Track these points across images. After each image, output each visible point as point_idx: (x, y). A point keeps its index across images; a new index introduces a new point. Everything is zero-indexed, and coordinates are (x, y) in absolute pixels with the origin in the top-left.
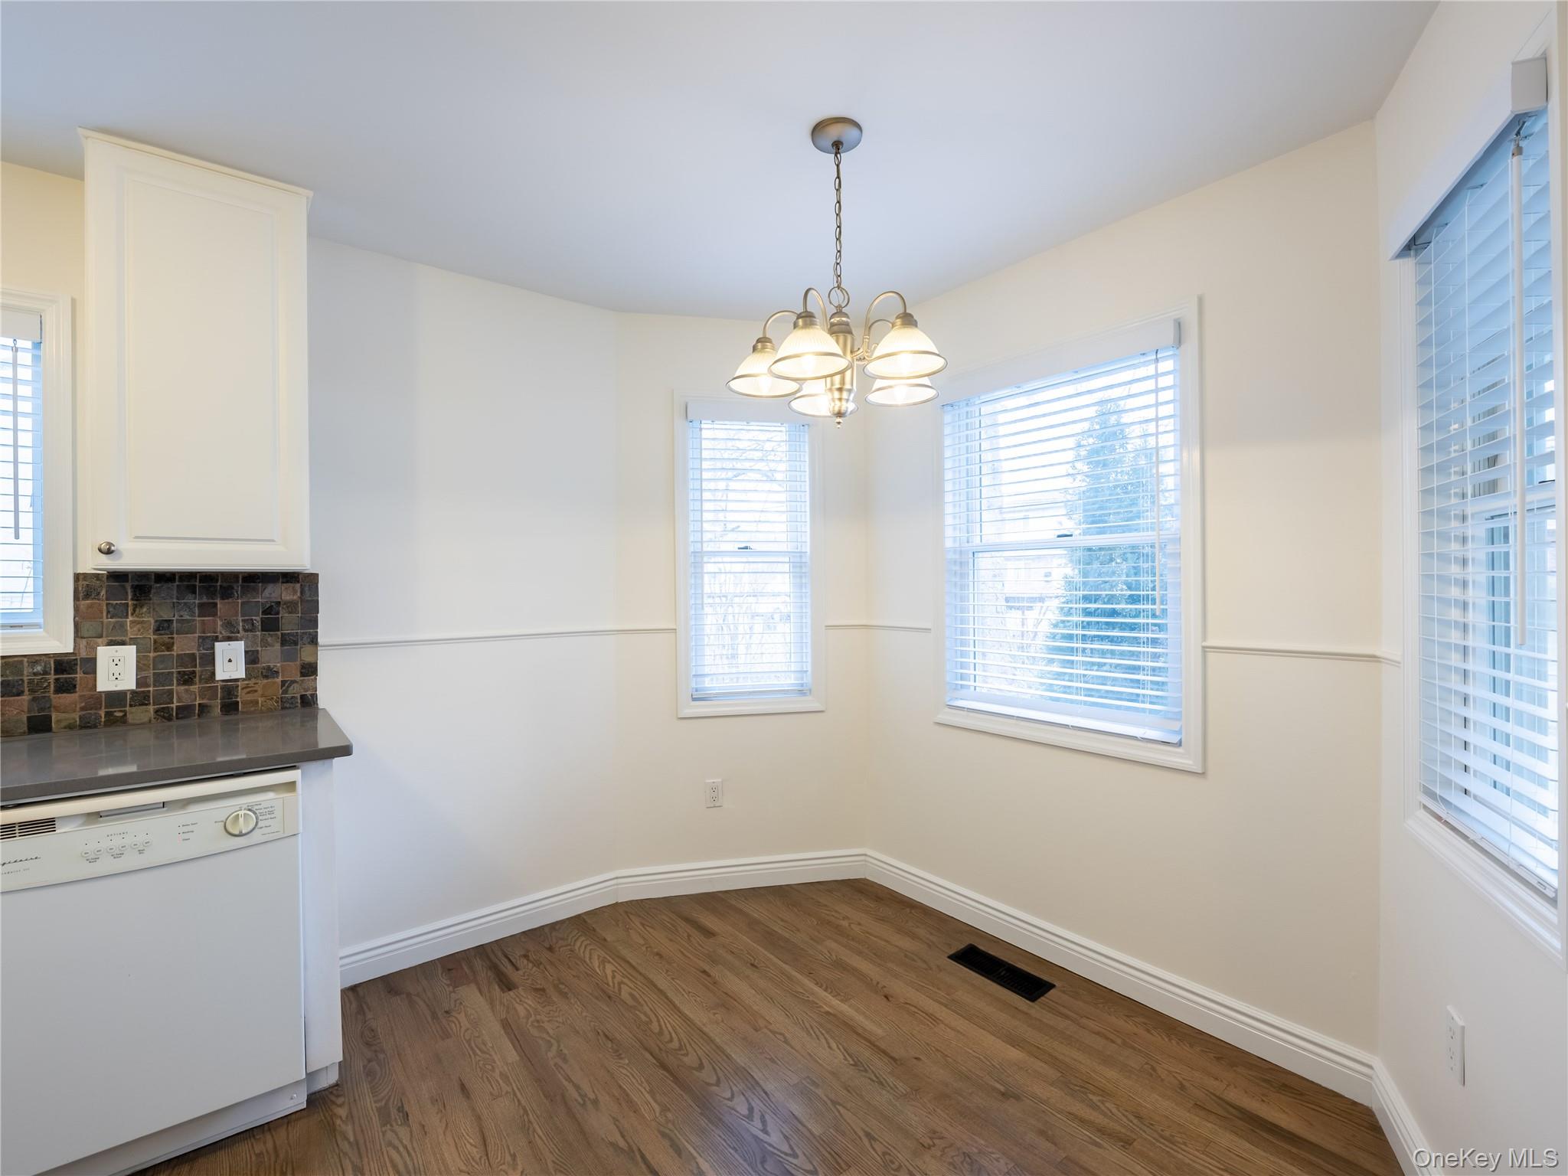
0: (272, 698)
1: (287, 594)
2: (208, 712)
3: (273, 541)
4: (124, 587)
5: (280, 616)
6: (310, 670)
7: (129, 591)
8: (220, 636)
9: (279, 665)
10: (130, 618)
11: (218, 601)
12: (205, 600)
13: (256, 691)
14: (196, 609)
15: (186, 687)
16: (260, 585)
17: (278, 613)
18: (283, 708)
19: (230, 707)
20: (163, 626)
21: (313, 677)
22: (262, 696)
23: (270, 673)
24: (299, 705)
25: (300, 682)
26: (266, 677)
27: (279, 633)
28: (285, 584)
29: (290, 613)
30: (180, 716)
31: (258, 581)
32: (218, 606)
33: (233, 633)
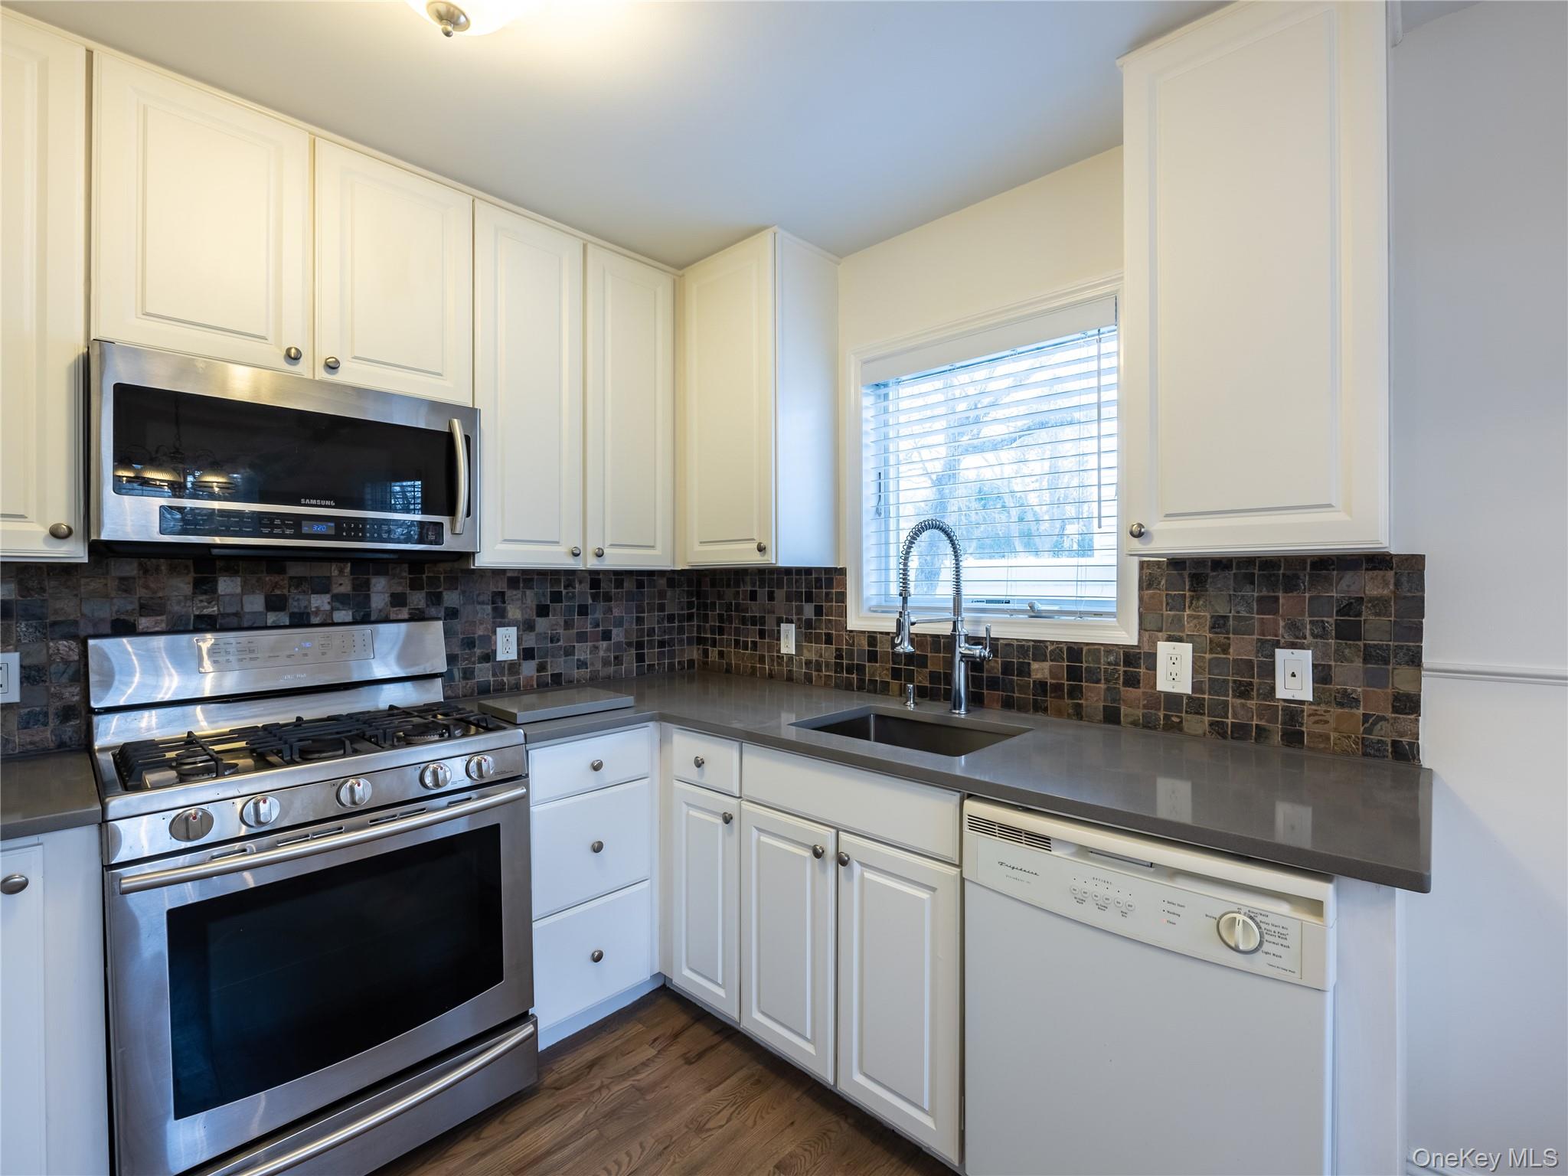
0: (1350, 737)
1: (1373, 586)
2: (1266, 738)
3: (1330, 506)
4: (1181, 575)
5: (1362, 619)
6: (1409, 704)
7: (1187, 580)
8: (1282, 641)
9: (1359, 690)
10: (1188, 612)
11: (1281, 594)
12: (1265, 593)
13: (1327, 722)
14: (1255, 604)
15: (1243, 701)
16: (1335, 572)
17: (1359, 614)
18: (1365, 754)
19: (1293, 737)
20: (1219, 623)
21: (1412, 717)
22: (1336, 730)
23: (1347, 700)
24: (1390, 756)
25: (1391, 721)
26: (1341, 705)
27: (1361, 643)
28: (1370, 573)
29: (1377, 614)
30: (1236, 735)
31: (1333, 567)
32: (1281, 601)
33: (1297, 638)
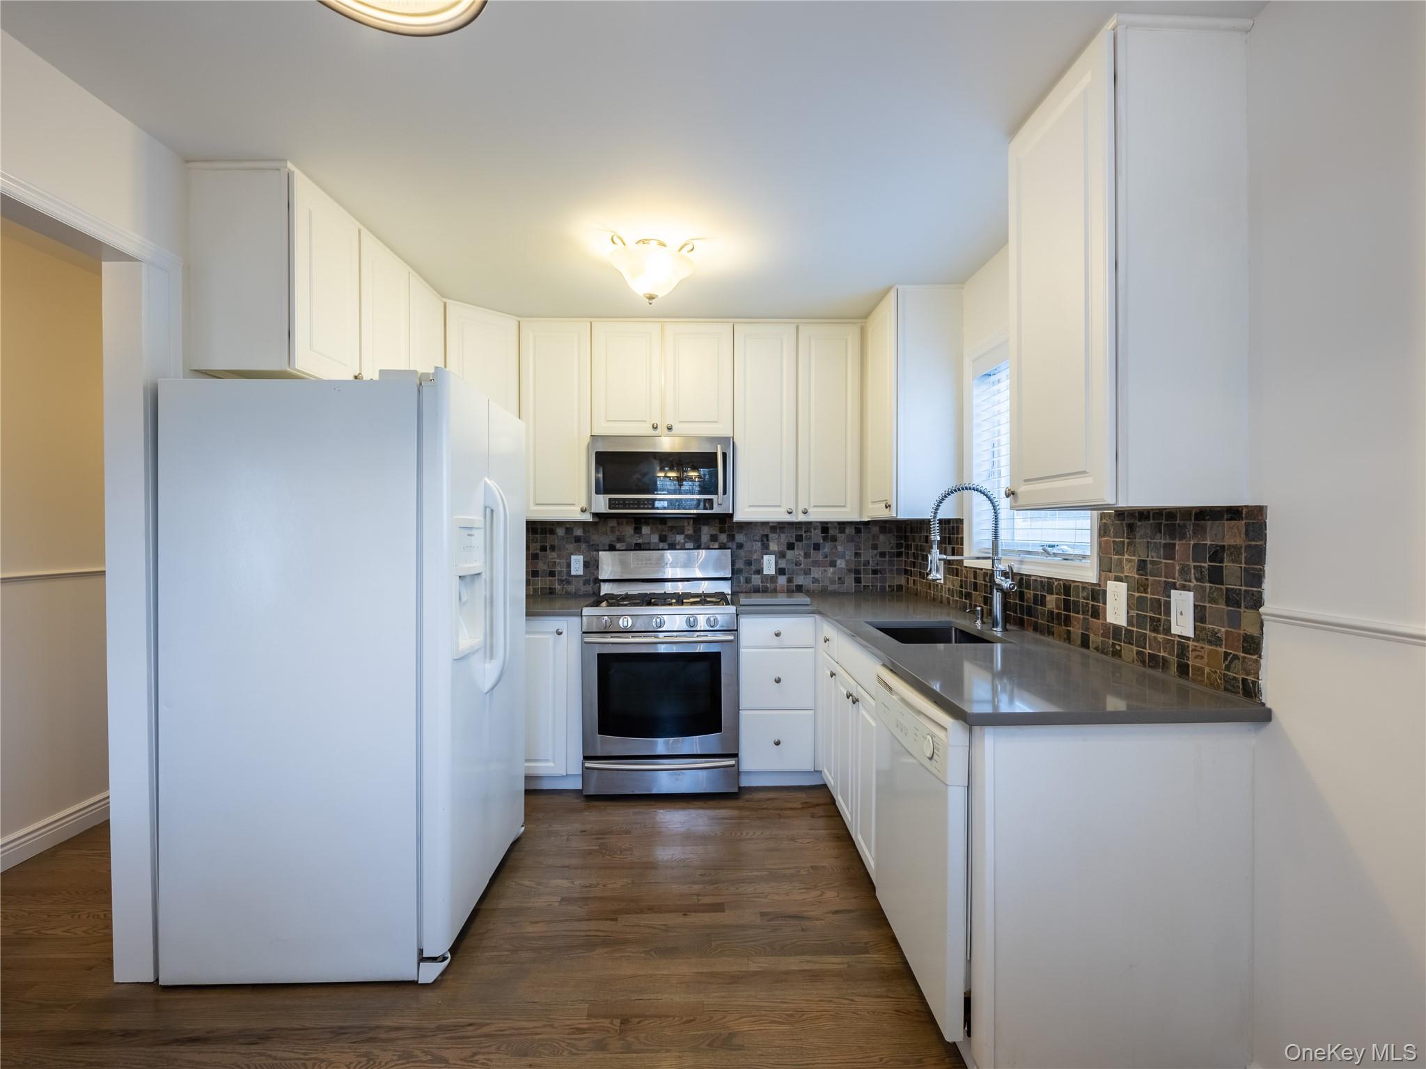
0: (1216, 672)
1: (1232, 535)
2: (1167, 668)
4: (1122, 524)
5: (1224, 565)
6: (1253, 645)
7: (1125, 529)
8: (1178, 583)
9: (1223, 630)
10: (1126, 556)
11: (1177, 542)
12: (1168, 541)
13: (1202, 657)
14: (1162, 549)
15: (1155, 635)
16: (1209, 522)
17: (1222, 561)
18: (1226, 689)
19: (1183, 669)
20: (1142, 566)
21: (1255, 657)
22: (1208, 665)
23: (1215, 640)
24: (1241, 693)
25: (1241, 660)
26: (1210, 642)
27: (1224, 587)
28: (1229, 522)
29: (1233, 561)
30: (1151, 664)
31: (1208, 517)
32: (1177, 548)
33: (1186, 581)
